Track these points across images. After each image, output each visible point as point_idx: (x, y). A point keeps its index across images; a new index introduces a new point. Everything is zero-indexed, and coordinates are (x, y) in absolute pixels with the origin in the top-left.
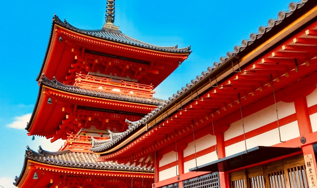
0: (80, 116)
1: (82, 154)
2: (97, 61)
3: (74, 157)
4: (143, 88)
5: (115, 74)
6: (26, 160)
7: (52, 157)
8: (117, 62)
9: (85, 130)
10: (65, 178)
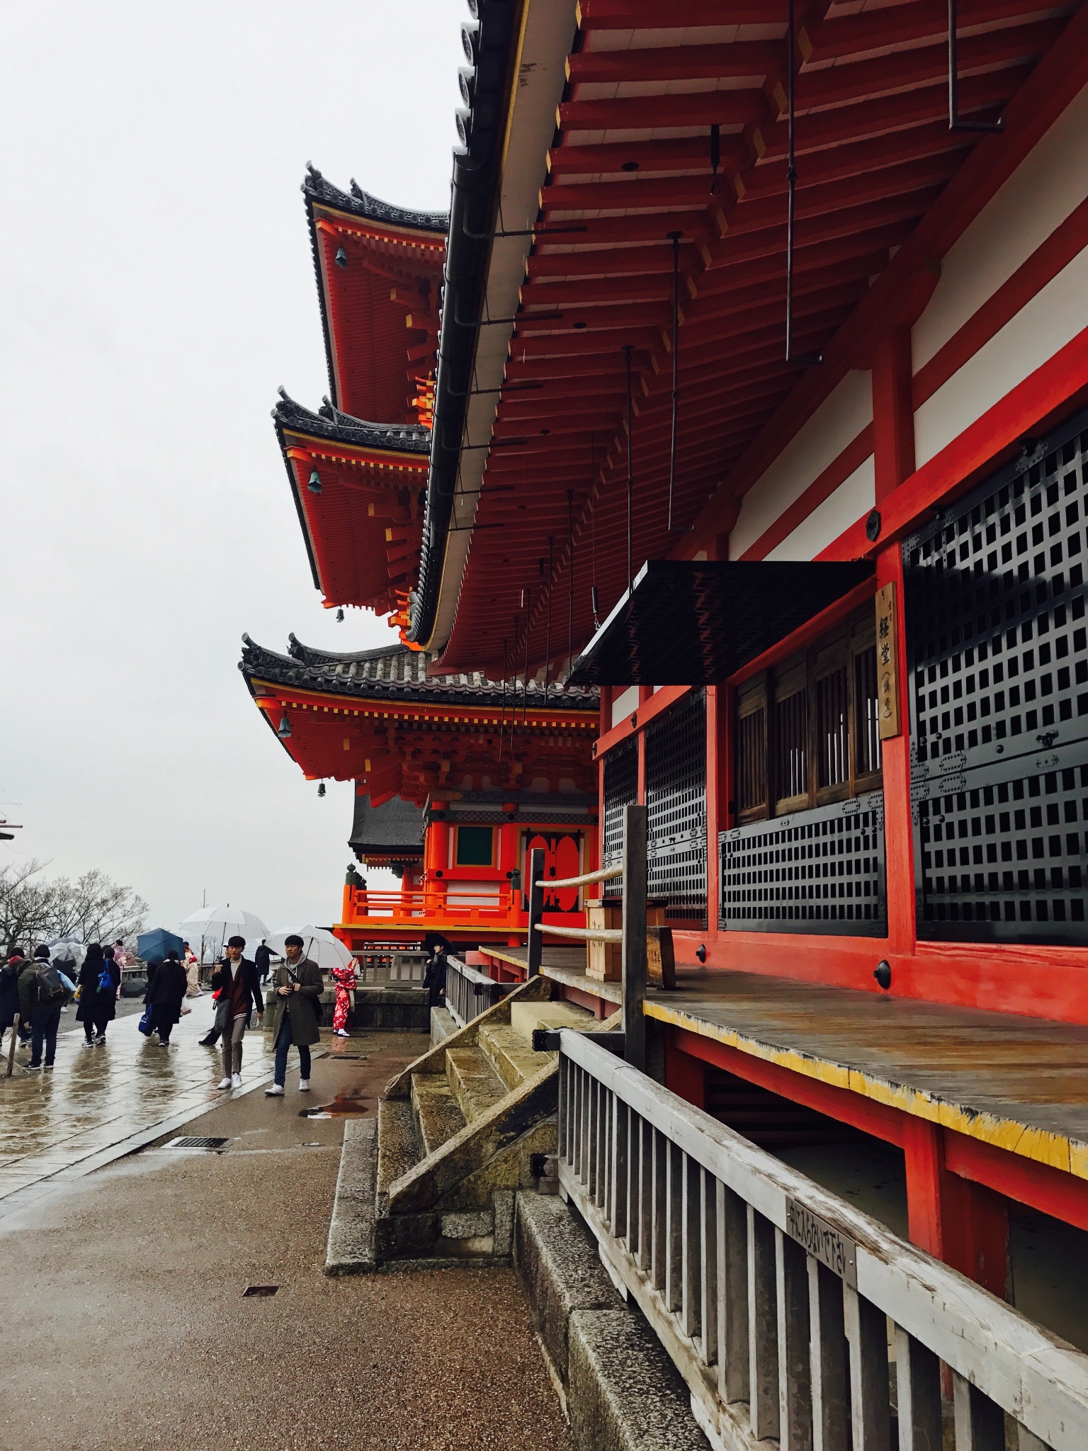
10: (391, 733)
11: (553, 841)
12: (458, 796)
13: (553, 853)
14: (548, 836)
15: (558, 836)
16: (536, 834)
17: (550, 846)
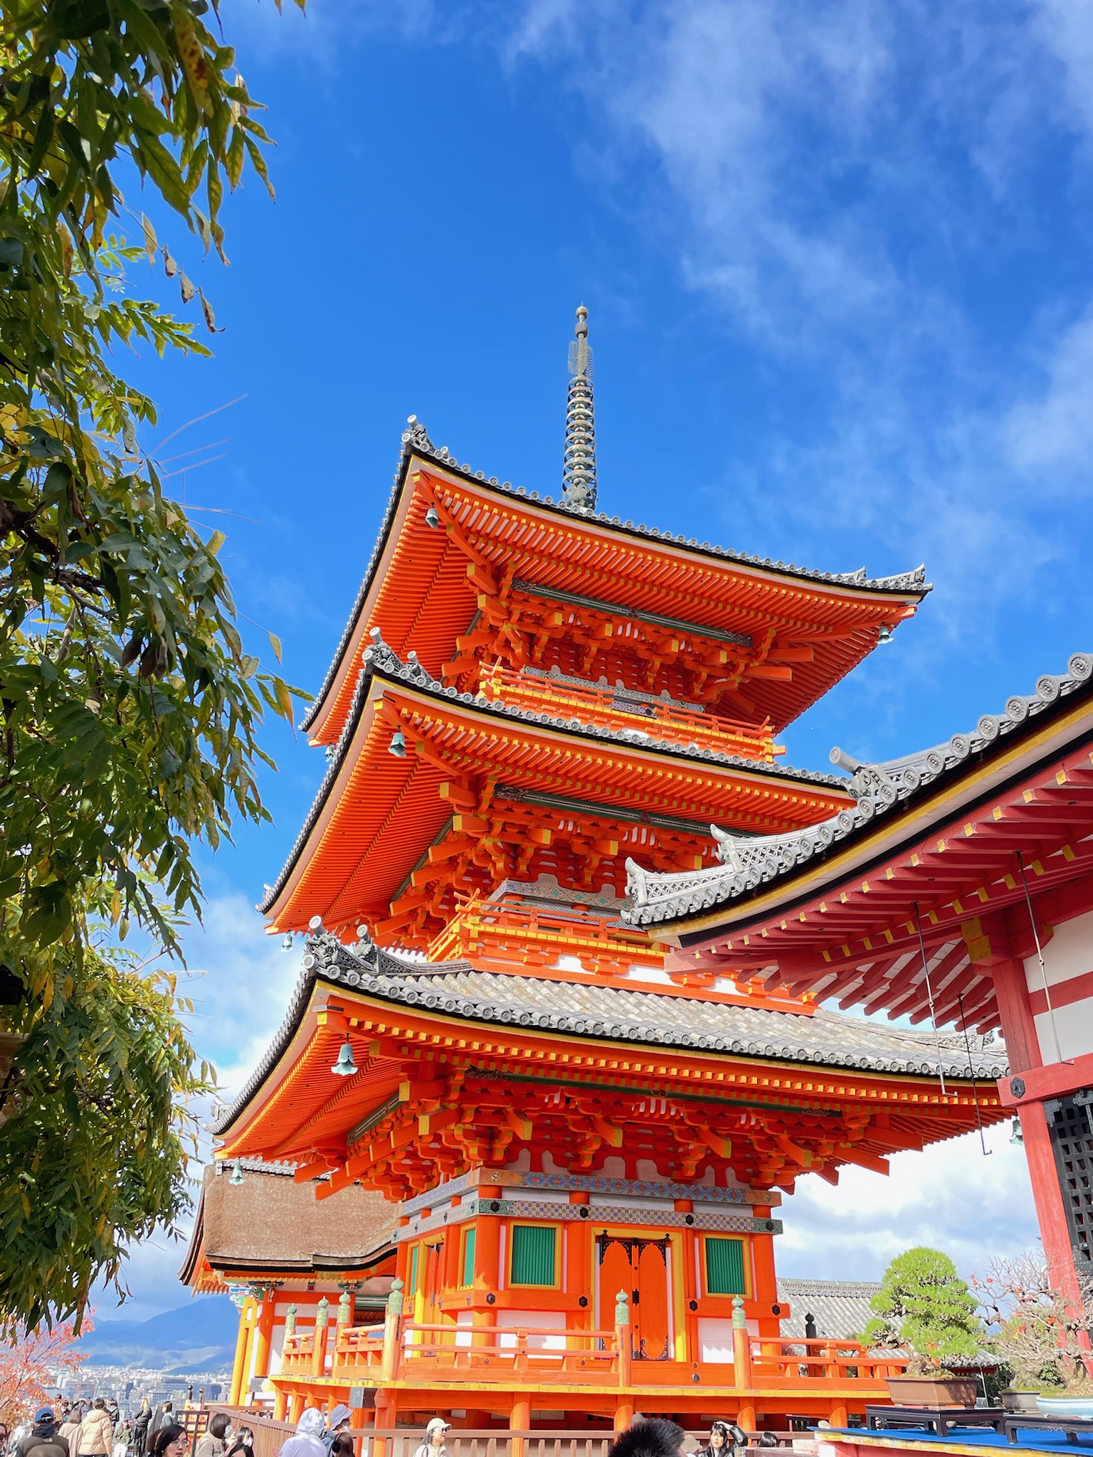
0: (503, 829)
4: (733, 733)
5: (620, 682)
8: (628, 630)
9: (520, 888)
11: (635, 1249)
12: (517, 1181)
13: (636, 1268)
14: (629, 1243)
15: (640, 1243)
16: (613, 1239)
17: (630, 1257)
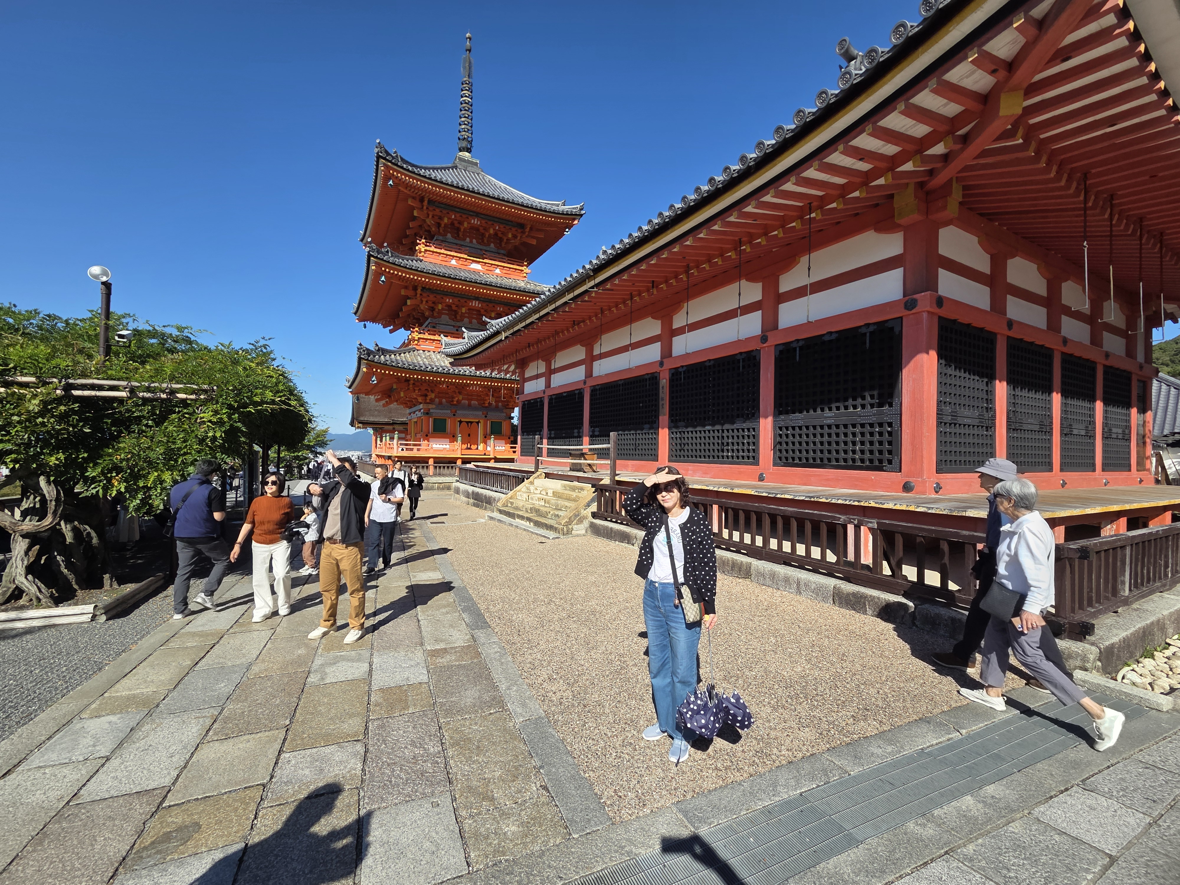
0: (427, 302)
1: (432, 353)
2: (446, 220)
3: (421, 357)
4: (513, 264)
5: (474, 241)
6: (360, 359)
7: (393, 356)
8: (475, 222)
9: (434, 320)
10: (412, 382)
12: (434, 406)
13: (470, 428)
14: (467, 422)
15: (471, 422)
16: (463, 421)
17: (468, 425)
